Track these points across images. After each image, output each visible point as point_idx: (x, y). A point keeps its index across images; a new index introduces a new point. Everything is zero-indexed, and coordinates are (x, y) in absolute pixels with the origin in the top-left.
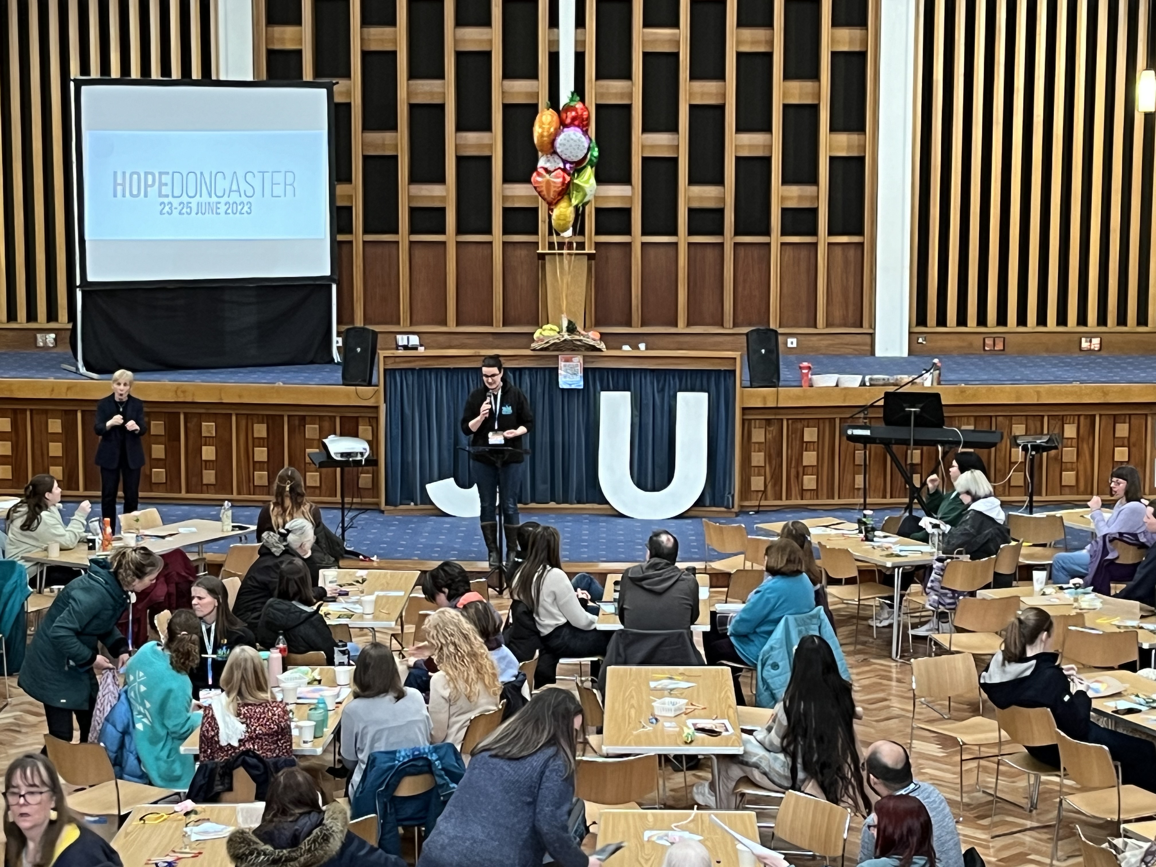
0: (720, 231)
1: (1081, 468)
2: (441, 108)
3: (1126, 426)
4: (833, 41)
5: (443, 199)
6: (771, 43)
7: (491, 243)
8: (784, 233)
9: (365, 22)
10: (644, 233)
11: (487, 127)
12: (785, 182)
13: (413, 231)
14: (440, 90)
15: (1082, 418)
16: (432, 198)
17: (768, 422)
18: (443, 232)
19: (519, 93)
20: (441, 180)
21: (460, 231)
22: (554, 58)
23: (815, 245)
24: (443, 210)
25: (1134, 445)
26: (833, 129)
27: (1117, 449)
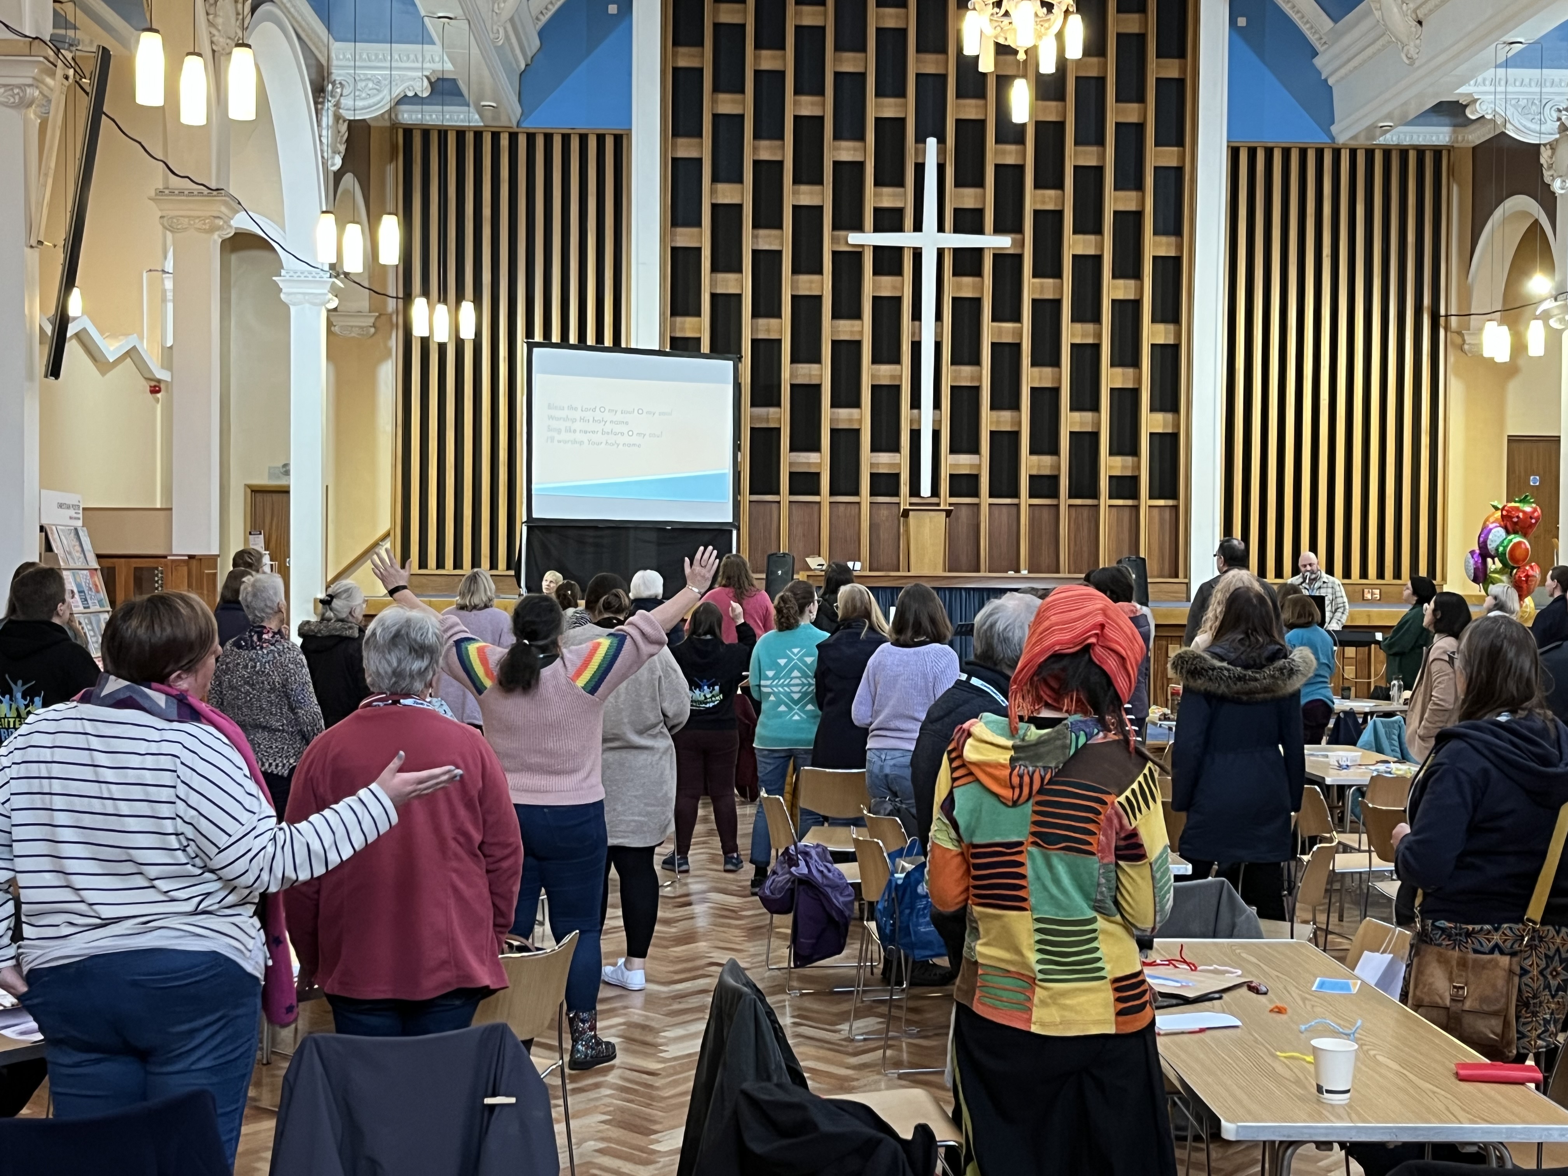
0: (1055, 495)
2: (818, 387)
4: (1154, 334)
5: (819, 465)
6: (1099, 335)
7: (859, 503)
8: (1110, 497)
9: (755, 315)
10: (991, 496)
11: (857, 404)
12: (1112, 453)
13: (791, 493)
14: (818, 373)
16: (809, 464)
18: (818, 493)
19: (884, 376)
20: (817, 448)
21: (832, 493)
22: (916, 347)
23: (1137, 508)
24: (818, 475)
26: (1152, 410)
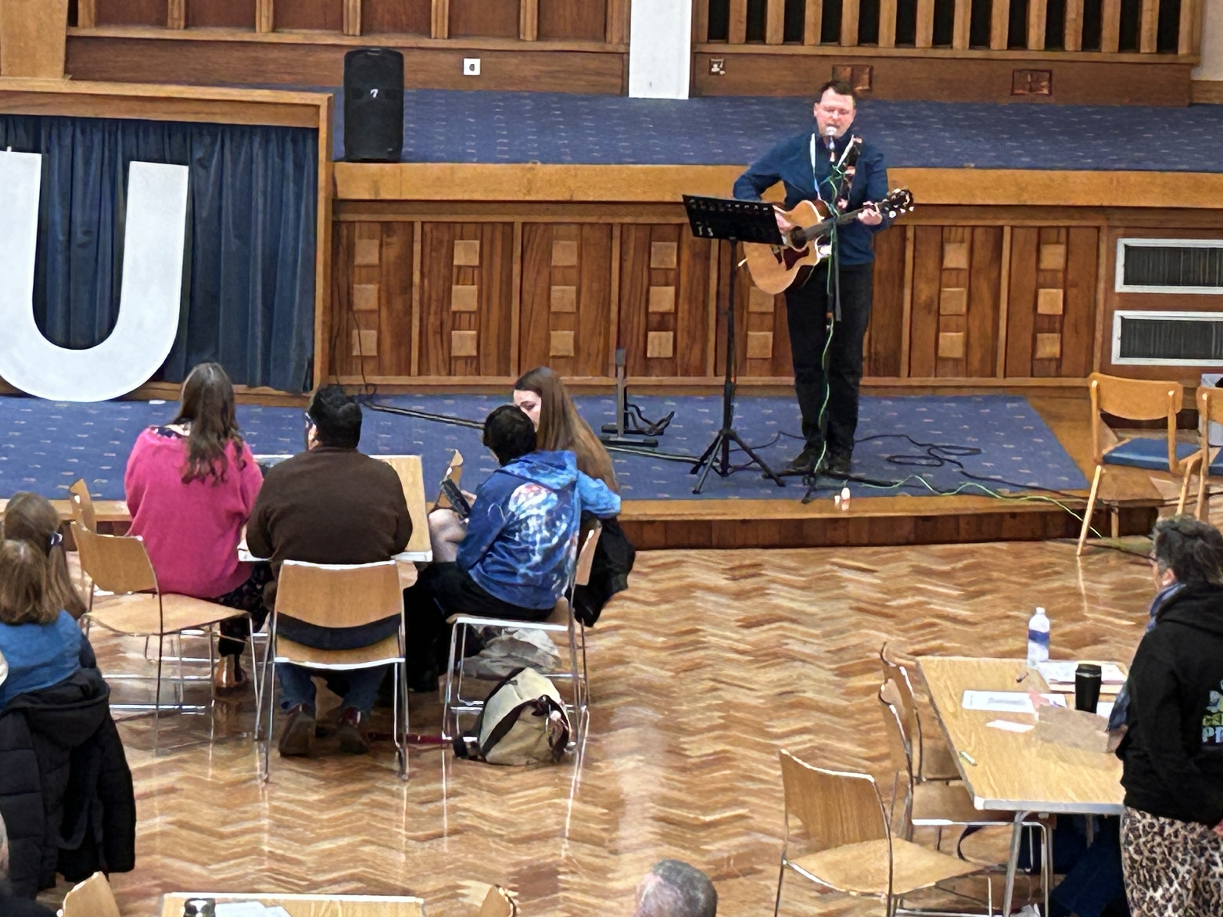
1: (975, 324)
3: (1061, 249)
15: (979, 232)
17: (387, 227)
25: (1075, 285)
27: (1042, 291)
